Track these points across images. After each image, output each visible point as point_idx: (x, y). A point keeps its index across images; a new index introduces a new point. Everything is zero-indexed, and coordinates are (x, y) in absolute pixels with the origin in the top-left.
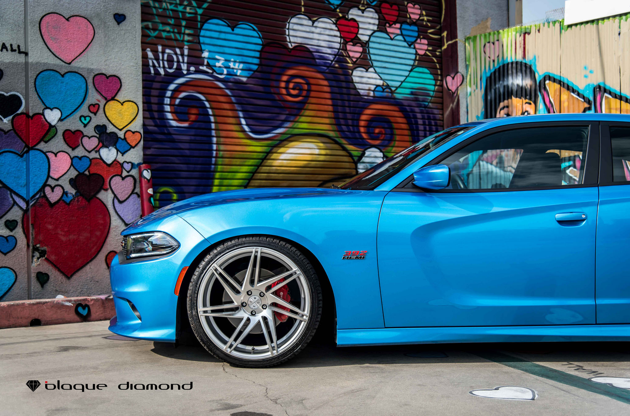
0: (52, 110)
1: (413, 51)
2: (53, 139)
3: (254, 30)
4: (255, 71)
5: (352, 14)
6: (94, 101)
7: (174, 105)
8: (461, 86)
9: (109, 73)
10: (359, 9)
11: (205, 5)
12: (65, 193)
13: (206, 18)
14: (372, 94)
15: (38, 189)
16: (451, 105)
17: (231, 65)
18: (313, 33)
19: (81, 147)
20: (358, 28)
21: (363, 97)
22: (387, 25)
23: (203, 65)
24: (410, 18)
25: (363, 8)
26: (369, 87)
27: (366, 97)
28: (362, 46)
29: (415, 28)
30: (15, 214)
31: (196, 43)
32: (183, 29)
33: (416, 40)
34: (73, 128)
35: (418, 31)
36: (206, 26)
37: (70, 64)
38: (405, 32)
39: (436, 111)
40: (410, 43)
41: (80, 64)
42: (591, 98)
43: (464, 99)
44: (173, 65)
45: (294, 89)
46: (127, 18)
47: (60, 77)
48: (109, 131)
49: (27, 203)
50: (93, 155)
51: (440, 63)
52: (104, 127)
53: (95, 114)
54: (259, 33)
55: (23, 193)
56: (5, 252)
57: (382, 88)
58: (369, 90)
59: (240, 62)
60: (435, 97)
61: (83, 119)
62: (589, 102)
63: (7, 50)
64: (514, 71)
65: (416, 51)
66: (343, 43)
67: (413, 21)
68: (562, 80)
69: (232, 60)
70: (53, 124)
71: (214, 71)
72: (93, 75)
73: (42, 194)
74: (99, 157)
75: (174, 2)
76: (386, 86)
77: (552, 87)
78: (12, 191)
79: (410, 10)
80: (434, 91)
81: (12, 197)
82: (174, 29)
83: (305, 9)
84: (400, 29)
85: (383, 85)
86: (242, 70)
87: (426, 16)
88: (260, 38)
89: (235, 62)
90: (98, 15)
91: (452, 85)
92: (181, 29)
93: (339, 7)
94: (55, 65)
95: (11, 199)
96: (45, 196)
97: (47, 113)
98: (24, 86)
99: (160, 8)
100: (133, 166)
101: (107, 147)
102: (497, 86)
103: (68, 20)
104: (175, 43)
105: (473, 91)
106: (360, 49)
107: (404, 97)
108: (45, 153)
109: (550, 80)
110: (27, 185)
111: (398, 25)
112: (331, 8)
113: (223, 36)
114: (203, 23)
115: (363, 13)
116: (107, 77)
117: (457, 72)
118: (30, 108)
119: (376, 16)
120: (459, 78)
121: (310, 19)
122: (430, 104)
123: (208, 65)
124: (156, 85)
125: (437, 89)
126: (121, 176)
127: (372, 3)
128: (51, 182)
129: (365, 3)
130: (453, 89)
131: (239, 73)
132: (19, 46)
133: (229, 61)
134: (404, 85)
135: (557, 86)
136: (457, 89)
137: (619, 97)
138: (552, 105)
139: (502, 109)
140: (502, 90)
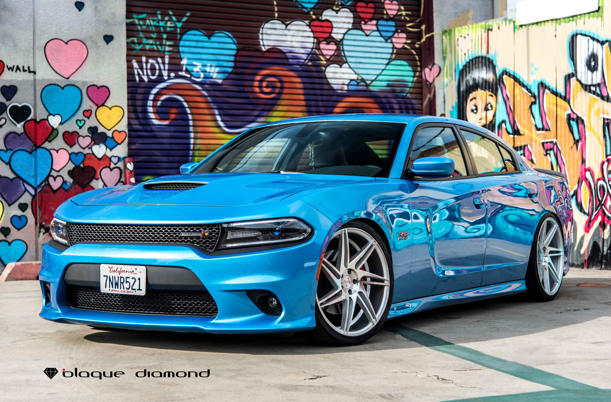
0: (54, 116)
1: (391, 45)
2: (55, 140)
3: (229, 37)
4: (230, 73)
5: (326, 16)
6: (87, 108)
7: (156, 106)
8: (438, 77)
9: (99, 84)
10: (333, 10)
11: (184, 19)
12: (64, 182)
13: (185, 30)
14: (346, 88)
15: (44, 179)
16: (429, 96)
17: (208, 69)
18: (286, 35)
19: (77, 146)
20: (332, 27)
21: (336, 91)
22: (363, 22)
23: (182, 71)
24: (387, 14)
25: (338, 9)
26: (343, 82)
27: (339, 91)
28: (336, 44)
29: (393, 23)
30: (26, 199)
31: (176, 52)
32: (164, 41)
33: (394, 35)
34: (71, 130)
35: (396, 26)
36: (185, 37)
37: (68, 78)
38: (381, 28)
39: (414, 101)
40: (386, 38)
41: (76, 78)
42: (536, 94)
43: (441, 90)
44: (155, 73)
45: (267, 87)
46: (115, 38)
47: (60, 89)
48: (99, 131)
49: (36, 190)
50: (87, 151)
51: (419, 55)
52: (96, 128)
53: (88, 118)
54: (234, 39)
55: (32, 182)
56: (18, 227)
57: (357, 82)
58: (343, 84)
59: (216, 66)
60: (413, 88)
61: (78, 122)
62: (535, 97)
63: (20, 71)
64: (480, 65)
65: (393, 45)
66: (316, 43)
67: (390, 17)
68: (515, 75)
69: (209, 64)
70: (55, 127)
71: (192, 75)
72: (87, 86)
73: (47, 183)
74: (91, 152)
75: (156, 19)
76: (361, 80)
77: (508, 81)
78: (24, 181)
79: (386, 6)
80: (412, 82)
81: (24, 185)
82: (156, 42)
83: (278, 15)
84: (377, 25)
85: (358, 79)
86: (218, 73)
87: (405, 10)
88: (234, 43)
89: (211, 66)
90: (91, 38)
91: (430, 76)
92: (162, 42)
93: (313, 10)
94: (57, 80)
95: (23, 187)
96: (49, 184)
97: (51, 118)
98: (33, 98)
99: (144, 25)
100: (119, 159)
101: (98, 144)
102: (468, 78)
103: (66, 43)
104: (157, 54)
105: (449, 82)
106: (335, 47)
107: (380, 89)
108: (49, 150)
109: (506, 75)
110: (36, 176)
111: (374, 22)
112: (305, 11)
113: (200, 44)
114: (182, 34)
115: (337, 13)
116: (98, 88)
117: (434, 64)
118: (37, 115)
119: (351, 15)
120: (435, 69)
121: (283, 23)
122: (408, 95)
123: (187, 71)
124: (140, 90)
125: (416, 80)
126: (109, 167)
127: (346, 3)
128: (54, 173)
129: (340, 3)
130: (430, 80)
131: (215, 76)
132: (29, 67)
133: (206, 66)
134: (380, 78)
135: (512, 80)
136: (434, 81)
137: (556, 94)
138: (508, 99)
139: (471, 100)
140: (471, 83)
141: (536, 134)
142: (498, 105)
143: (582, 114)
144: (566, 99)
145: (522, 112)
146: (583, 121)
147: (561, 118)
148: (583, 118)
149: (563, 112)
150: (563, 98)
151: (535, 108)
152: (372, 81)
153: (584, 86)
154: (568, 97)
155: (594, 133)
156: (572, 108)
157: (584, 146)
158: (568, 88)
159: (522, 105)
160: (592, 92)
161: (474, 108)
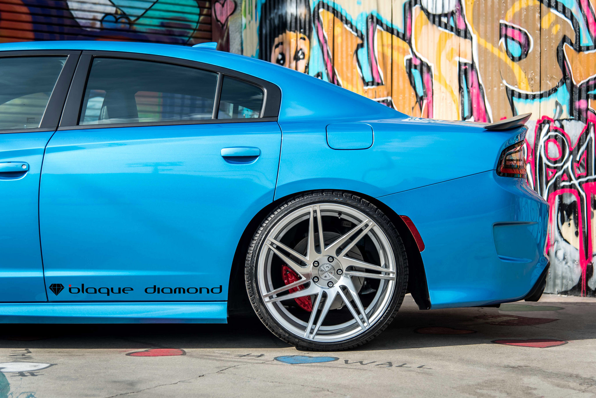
8: (232, 16)
14: (98, 24)
16: (220, 41)
21: (84, 29)
26: (94, 16)
27: (89, 29)
42: (364, 33)
43: (238, 33)
57: (115, 17)
58: (95, 19)
60: (199, 30)
62: (362, 37)
68: (336, 8)
76: (121, 14)
77: (325, 16)
80: (198, 22)
85: (116, 13)
91: (222, 14)
102: (272, 16)
105: (248, 23)
107: (149, 29)
109: (323, 7)
120: (229, 4)
122: (191, 39)
125: (203, 20)
130: (222, 19)
134: (150, 13)
135: (331, 15)
136: (227, 20)
137: (391, 30)
138: (326, 42)
139: (277, 46)
140: (276, 21)
141: (363, 90)
142: (311, 50)
143: (428, 59)
144: (406, 38)
145: (345, 60)
146: (429, 68)
147: (398, 65)
148: (429, 64)
149: (401, 56)
150: (401, 36)
151: (363, 53)
152: (139, 17)
153: (431, 17)
154: (408, 34)
155: (446, 85)
156: (415, 50)
157: (431, 105)
158: (408, 21)
159: (344, 49)
160: (443, 25)
161: (280, 57)
